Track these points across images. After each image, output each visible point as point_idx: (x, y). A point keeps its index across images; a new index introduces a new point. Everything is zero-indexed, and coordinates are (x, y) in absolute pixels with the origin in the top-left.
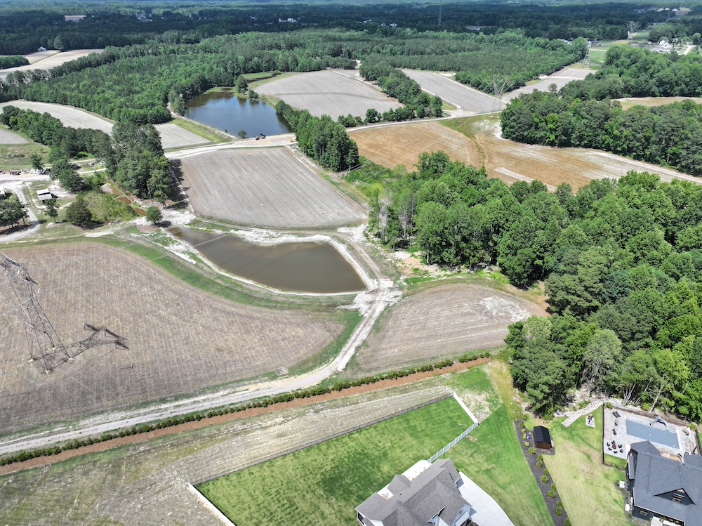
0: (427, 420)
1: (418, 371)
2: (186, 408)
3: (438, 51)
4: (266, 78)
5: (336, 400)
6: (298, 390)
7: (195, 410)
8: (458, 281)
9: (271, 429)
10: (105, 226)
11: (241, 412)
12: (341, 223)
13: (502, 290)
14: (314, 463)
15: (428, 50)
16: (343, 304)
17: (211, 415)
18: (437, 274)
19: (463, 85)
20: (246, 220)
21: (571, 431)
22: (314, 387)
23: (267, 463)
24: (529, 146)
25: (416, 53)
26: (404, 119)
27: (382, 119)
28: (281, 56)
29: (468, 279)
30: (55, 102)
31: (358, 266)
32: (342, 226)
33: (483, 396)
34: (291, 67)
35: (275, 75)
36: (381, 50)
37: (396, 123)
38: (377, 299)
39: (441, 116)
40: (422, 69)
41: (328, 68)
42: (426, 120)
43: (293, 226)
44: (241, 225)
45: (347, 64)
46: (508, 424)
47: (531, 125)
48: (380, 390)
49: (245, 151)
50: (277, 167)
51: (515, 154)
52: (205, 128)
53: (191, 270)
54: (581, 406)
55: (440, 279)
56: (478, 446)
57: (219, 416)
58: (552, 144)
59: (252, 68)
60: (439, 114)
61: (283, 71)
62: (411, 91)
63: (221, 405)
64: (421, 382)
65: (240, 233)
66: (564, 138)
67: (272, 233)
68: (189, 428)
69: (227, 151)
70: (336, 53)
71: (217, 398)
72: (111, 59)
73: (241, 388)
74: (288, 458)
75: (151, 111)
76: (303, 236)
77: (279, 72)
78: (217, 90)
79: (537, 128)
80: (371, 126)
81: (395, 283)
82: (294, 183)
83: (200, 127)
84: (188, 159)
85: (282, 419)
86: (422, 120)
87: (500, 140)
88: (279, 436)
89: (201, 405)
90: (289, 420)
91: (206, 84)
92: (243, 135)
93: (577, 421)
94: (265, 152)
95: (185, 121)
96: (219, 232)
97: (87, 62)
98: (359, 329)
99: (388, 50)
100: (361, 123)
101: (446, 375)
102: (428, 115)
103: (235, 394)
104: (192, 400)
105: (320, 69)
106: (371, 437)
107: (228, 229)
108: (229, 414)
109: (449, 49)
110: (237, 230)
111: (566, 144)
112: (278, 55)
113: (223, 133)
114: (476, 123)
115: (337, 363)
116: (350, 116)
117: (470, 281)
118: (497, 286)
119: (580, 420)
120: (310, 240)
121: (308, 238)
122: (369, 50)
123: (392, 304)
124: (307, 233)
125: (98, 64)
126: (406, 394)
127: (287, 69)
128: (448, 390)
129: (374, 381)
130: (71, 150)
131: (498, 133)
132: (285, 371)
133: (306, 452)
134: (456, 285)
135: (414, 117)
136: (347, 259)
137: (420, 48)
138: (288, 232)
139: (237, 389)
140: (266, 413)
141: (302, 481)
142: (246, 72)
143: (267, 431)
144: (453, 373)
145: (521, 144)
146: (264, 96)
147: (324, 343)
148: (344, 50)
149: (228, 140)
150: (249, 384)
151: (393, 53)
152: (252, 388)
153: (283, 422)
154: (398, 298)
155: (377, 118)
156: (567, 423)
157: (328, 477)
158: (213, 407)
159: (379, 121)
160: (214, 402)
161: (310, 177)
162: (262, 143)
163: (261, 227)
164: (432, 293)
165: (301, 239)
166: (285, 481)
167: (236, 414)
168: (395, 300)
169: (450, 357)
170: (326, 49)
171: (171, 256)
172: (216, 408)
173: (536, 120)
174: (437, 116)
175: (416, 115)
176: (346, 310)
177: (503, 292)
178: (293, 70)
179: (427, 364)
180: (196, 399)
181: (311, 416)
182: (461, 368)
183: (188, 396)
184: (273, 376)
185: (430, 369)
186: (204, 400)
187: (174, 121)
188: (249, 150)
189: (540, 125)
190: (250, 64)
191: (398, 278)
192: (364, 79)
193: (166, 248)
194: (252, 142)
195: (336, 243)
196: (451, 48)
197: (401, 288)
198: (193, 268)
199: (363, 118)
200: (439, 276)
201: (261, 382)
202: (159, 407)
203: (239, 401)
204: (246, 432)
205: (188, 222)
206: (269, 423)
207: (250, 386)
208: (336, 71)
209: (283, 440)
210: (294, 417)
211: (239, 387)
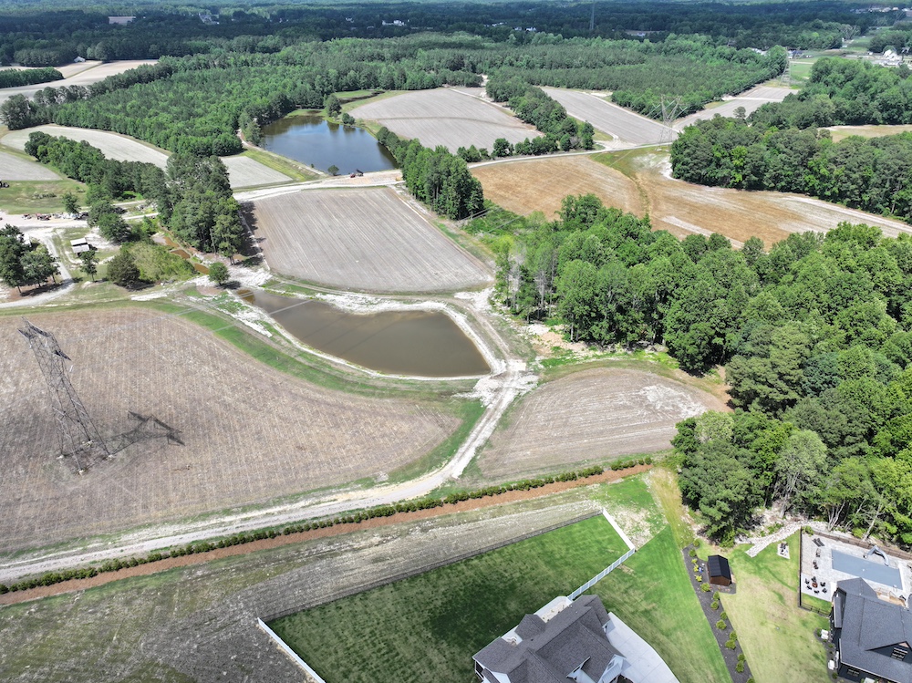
0: (567, 544)
1: (558, 480)
2: (256, 522)
3: (589, 64)
4: (365, 98)
5: (449, 516)
6: (400, 502)
7: (268, 525)
8: (611, 364)
9: (366, 552)
10: (157, 286)
11: (327, 529)
12: (460, 287)
13: (668, 376)
14: (420, 596)
15: (576, 62)
16: (461, 392)
17: (288, 532)
18: (584, 354)
19: (621, 109)
20: (337, 282)
21: (758, 563)
22: (421, 498)
23: (360, 595)
24: (707, 189)
25: (559, 66)
26: (544, 152)
27: (514, 152)
28: (384, 70)
29: (624, 361)
30: (95, 127)
31: (481, 342)
32: (461, 290)
33: (642, 514)
34: (397, 83)
35: (376, 94)
36: (515, 63)
37: (533, 157)
38: (505, 385)
39: (591, 149)
40: (568, 88)
41: (446, 85)
42: (572, 153)
43: (397, 289)
44: (330, 288)
45: (470, 80)
46: (674, 552)
47: (711, 161)
48: (507, 503)
49: (337, 191)
50: (378, 213)
51: (689, 199)
52: (286, 162)
53: (266, 345)
54: (772, 530)
55: (587, 361)
56: (635, 580)
57: (298, 534)
58: (738, 186)
59: (347, 84)
60: (589, 146)
61: (386, 88)
62: (553, 115)
63: (301, 519)
64: (561, 494)
65: (329, 298)
66: (754, 178)
67: (370, 298)
68: (259, 547)
69: (313, 192)
70: (456, 66)
71: (297, 510)
72: (166, 72)
73: (328, 498)
74: (385, 590)
75: (216, 140)
76: (410, 302)
77: (381, 90)
78: (301, 112)
79: (718, 165)
80: (500, 161)
81: (529, 365)
82: (399, 234)
83: (279, 160)
84: (264, 202)
85: (379, 539)
86: (567, 154)
87: (669, 180)
88: (376, 560)
89: (275, 518)
90: (388, 541)
91: (287, 106)
92: (334, 172)
93: (766, 550)
94: (362, 194)
95: (261, 153)
96: (301, 296)
97: (136, 77)
98: (481, 425)
99: (524, 62)
100: (487, 157)
101: (594, 486)
102: (575, 148)
103: (319, 506)
104: (264, 512)
105: (434, 87)
106: (495, 565)
107: (313, 292)
108: (312, 531)
109: (604, 61)
110: (324, 294)
111: (756, 186)
112: (380, 68)
113: (309, 168)
114: (638, 158)
115: (452, 467)
116: (473, 147)
117: (626, 364)
118: (663, 372)
119: (770, 549)
120: (419, 309)
121: (417, 305)
122: (499, 63)
123: (525, 392)
124: (415, 298)
125: (150, 78)
126: (541, 510)
127: (392, 86)
128: (596, 505)
129: (499, 492)
130: (115, 188)
131: (667, 172)
132: (384, 477)
133: (409, 582)
134: (608, 370)
135: (556, 150)
136: (467, 334)
137: (566, 60)
138: (390, 297)
139: (323, 499)
140: (359, 531)
141: (404, 619)
142: (339, 90)
143: (360, 553)
144: (603, 483)
145: (697, 186)
146: (362, 121)
147: (435, 441)
148: (466, 62)
149: (314, 178)
150: (338, 493)
151: (530, 66)
152: (341, 497)
153: (380, 543)
154: (532, 385)
155: (508, 151)
156: (753, 552)
157: (438, 615)
158: (291, 521)
159: (510, 155)
160: (292, 515)
161: (420, 227)
162: (358, 181)
163: (356, 291)
164: (578, 379)
165: (407, 307)
166: (382, 619)
167: (321, 532)
168: (529, 388)
169: (600, 463)
170: (443, 61)
171: (240, 326)
172: (295, 522)
173: (718, 154)
174: (587, 149)
175: (559, 147)
176: (465, 399)
177: (670, 380)
178: (399, 88)
179: (569, 471)
180: (269, 511)
181: (418, 536)
182: (614, 478)
183: (259, 507)
184: (369, 483)
185: (573, 478)
186: (280, 513)
187: (245, 152)
188: (342, 191)
189: (723, 161)
190: (344, 80)
191: (533, 359)
192: (492, 99)
193: (233, 316)
194: (345, 180)
195: (452, 312)
196: (607, 59)
197: (536, 372)
198: (268, 342)
199: (490, 151)
200: (587, 358)
201: (353, 490)
202: (222, 520)
203: (324, 514)
204: (333, 554)
205: (262, 282)
206: (363, 543)
207: (339, 495)
208: (456, 90)
209: (381, 566)
210: (395, 536)
211: (324, 495)
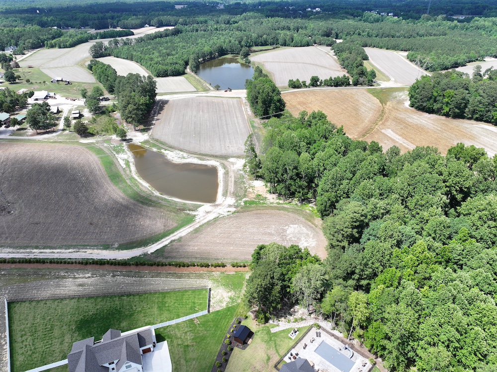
5: (131, 272)
6: (113, 259)
9: (78, 280)
11: (70, 265)
12: (235, 155)
13: (310, 221)
14: (85, 308)
16: (189, 210)
17: (51, 262)
18: (272, 201)
19: (410, 63)
20: (176, 144)
21: (272, 338)
22: (125, 260)
23: (59, 300)
31: (222, 185)
32: (232, 157)
34: (288, 42)
35: (274, 48)
38: (215, 211)
41: (315, 45)
43: (202, 152)
44: (171, 147)
45: (329, 43)
47: (431, 98)
49: (213, 98)
50: (224, 112)
52: (200, 81)
53: (118, 171)
54: (296, 321)
57: (55, 264)
58: (447, 115)
59: (261, 42)
61: (282, 45)
62: (354, 65)
63: (64, 257)
65: (166, 152)
67: (185, 155)
69: (201, 97)
70: (328, 34)
71: (66, 253)
74: (73, 300)
76: (203, 160)
78: (229, 56)
81: (237, 202)
82: (227, 124)
83: (198, 80)
84: (174, 101)
85: (89, 275)
87: (408, 108)
88: (80, 285)
89: (47, 255)
90: (93, 277)
91: (222, 52)
92: (218, 88)
94: (225, 101)
95: (192, 76)
96: (155, 150)
98: (184, 229)
100: (306, 86)
102: (361, 84)
103: (78, 253)
104: (51, 251)
105: (308, 45)
107: (160, 148)
108: (62, 265)
110: (166, 150)
112: (281, 34)
113: (208, 85)
115: (151, 248)
116: (298, 80)
117: (291, 210)
118: (309, 218)
120: (206, 164)
121: (205, 161)
123: (222, 216)
124: (207, 158)
126: (179, 279)
127: (285, 44)
129: (163, 265)
131: (407, 103)
132: (116, 245)
133: (86, 300)
136: (219, 180)
138: (195, 156)
140: (84, 269)
141: (69, 317)
142: (257, 45)
143: (76, 280)
146: (254, 62)
147: (155, 233)
149: (206, 90)
150: (89, 249)
152: (89, 251)
153: (89, 277)
154: (229, 213)
156: (273, 330)
157: (86, 319)
158: (59, 257)
159: (320, 85)
160: (61, 255)
161: (240, 119)
162: (229, 94)
163: (181, 150)
164: (257, 214)
165: (200, 162)
166: (60, 314)
167: (67, 266)
168: (226, 214)
170: (320, 31)
171: (115, 160)
172: (60, 259)
176: (188, 214)
179: (205, 262)
180: (54, 251)
181: (109, 278)
182: (230, 271)
184: (107, 247)
186: (58, 253)
187: (185, 75)
188: (216, 98)
189: (438, 98)
190: (259, 40)
191: (241, 199)
193: (116, 155)
194: (222, 93)
195: (221, 168)
197: (236, 207)
198: (121, 170)
199: (308, 82)
200: (272, 203)
201: (97, 249)
203: (75, 258)
204: (64, 277)
205: (142, 141)
206: (81, 276)
208: (320, 48)
209: (80, 288)
210: (98, 275)
211: (82, 249)
